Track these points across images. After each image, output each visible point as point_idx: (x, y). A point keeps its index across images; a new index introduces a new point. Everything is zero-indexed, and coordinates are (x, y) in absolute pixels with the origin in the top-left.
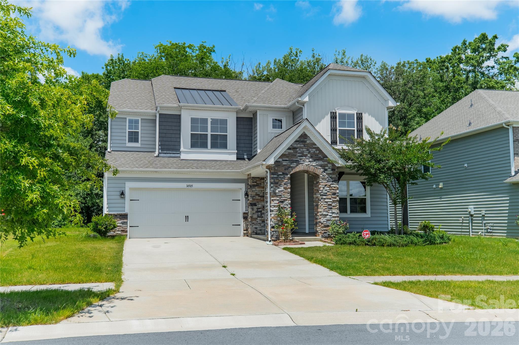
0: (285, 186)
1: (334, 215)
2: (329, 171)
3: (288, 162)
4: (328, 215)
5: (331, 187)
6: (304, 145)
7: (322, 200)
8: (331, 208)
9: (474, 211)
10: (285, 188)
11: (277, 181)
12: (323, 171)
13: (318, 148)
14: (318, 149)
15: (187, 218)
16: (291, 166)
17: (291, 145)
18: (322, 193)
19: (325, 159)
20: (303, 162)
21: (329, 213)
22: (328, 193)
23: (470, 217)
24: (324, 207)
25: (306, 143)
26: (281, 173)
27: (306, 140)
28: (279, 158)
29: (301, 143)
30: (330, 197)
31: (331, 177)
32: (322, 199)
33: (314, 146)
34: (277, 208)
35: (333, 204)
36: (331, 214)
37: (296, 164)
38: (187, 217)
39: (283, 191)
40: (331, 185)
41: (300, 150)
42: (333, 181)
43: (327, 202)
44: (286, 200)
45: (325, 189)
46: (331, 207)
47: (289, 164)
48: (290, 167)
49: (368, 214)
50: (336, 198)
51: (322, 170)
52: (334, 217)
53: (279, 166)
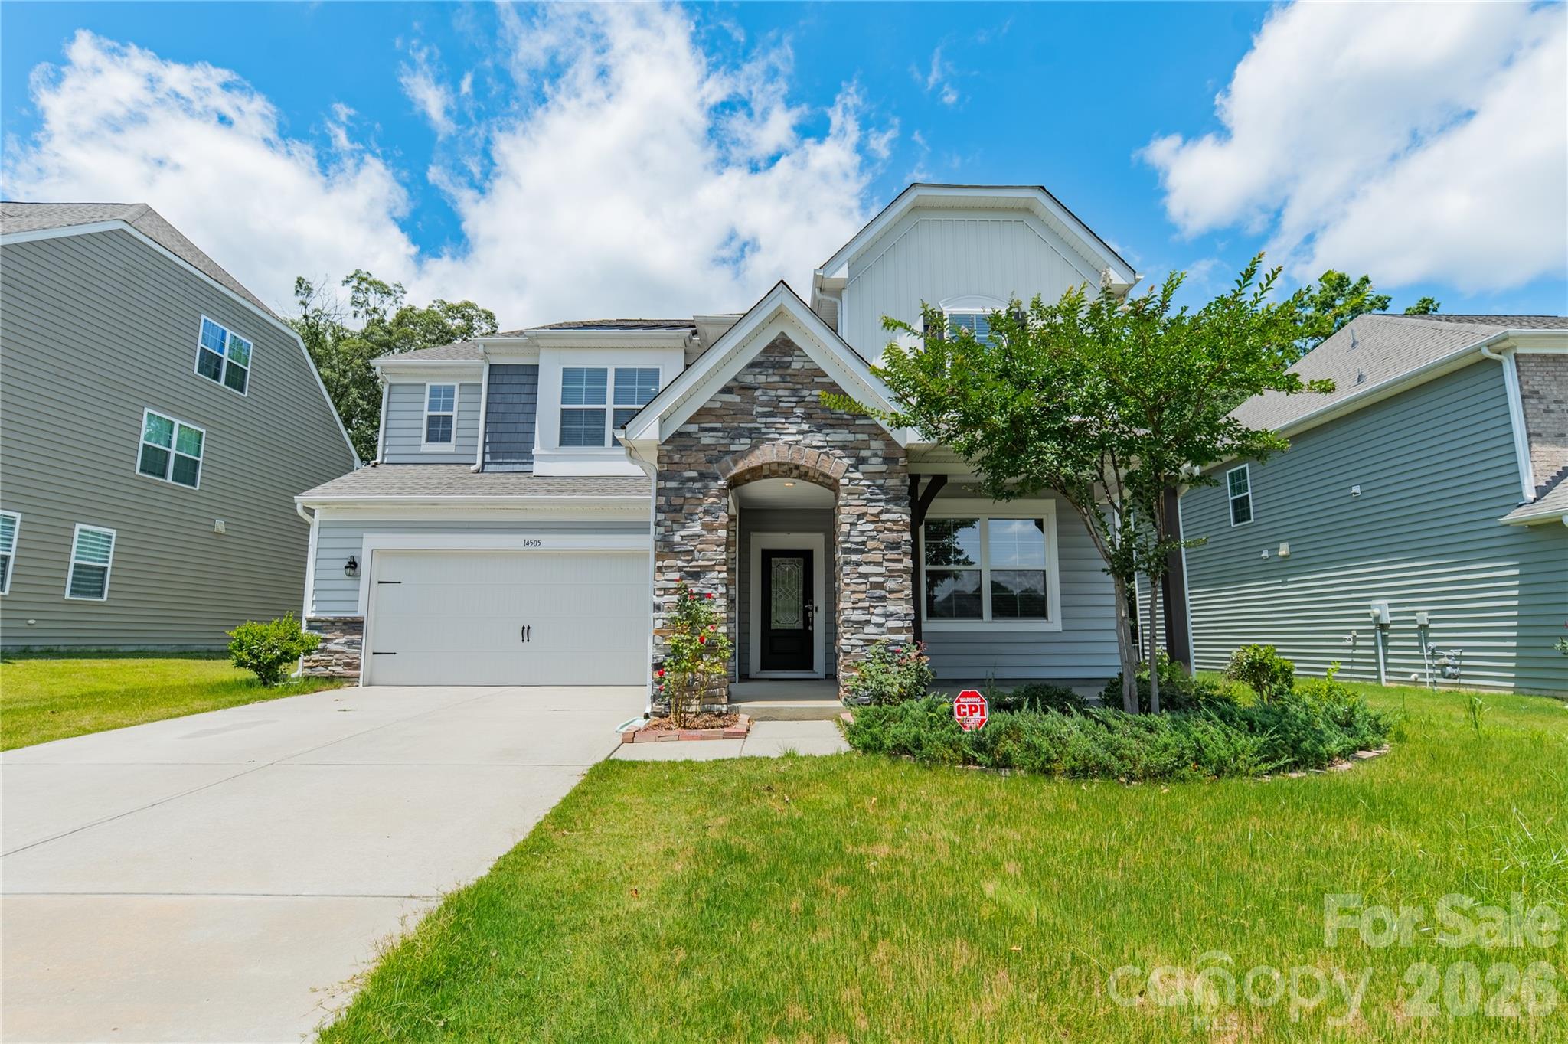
0: (708, 518)
1: (892, 623)
2: (876, 465)
3: (721, 434)
4: (868, 622)
5: (884, 522)
6: (782, 376)
7: (847, 569)
8: (883, 599)
9: (1392, 614)
10: (709, 528)
11: (679, 501)
12: (851, 466)
13: (834, 384)
14: (833, 388)
15: (526, 631)
16: (733, 448)
17: (735, 379)
18: (846, 542)
19: (857, 422)
20: (777, 436)
21: (872, 614)
22: (870, 544)
23: (1379, 632)
24: (853, 592)
25: (789, 371)
26: (694, 474)
27: (790, 359)
28: (686, 423)
29: (770, 371)
30: (876, 556)
31: (880, 487)
32: (846, 563)
33: (816, 379)
34: (675, 598)
35: (891, 584)
36: (881, 620)
37: (748, 441)
38: (526, 629)
39: (699, 536)
40: (881, 512)
41: (765, 394)
42: (887, 501)
43: (865, 576)
44: (711, 568)
45: (860, 528)
46: (883, 593)
47: (723, 441)
48: (727, 453)
49: (1054, 622)
50: (900, 561)
51: (847, 461)
52: (891, 630)
53: (686, 448)
